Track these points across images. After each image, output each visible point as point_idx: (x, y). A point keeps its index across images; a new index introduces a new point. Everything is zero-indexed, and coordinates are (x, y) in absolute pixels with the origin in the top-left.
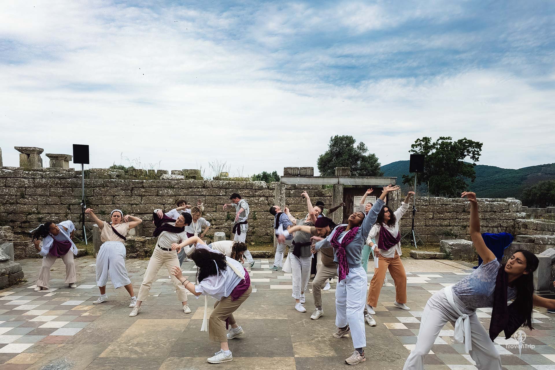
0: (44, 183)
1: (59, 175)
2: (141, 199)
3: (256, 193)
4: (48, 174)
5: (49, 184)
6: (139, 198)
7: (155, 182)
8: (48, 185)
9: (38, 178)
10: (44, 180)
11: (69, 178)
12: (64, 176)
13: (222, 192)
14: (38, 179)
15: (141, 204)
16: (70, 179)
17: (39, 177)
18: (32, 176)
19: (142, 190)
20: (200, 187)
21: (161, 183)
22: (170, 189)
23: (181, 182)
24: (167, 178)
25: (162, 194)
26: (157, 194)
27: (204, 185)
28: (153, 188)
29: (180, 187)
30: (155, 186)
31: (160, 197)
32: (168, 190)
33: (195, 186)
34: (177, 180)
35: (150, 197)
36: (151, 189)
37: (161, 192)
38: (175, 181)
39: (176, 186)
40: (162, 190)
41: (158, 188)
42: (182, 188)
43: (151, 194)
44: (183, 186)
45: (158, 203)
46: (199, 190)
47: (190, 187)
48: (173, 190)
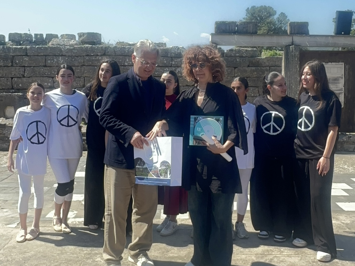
2: (24, 71)
3: (172, 62)
6: (22, 69)
7: (42, 48)
13: (127, 61)
15: (24, 77)
19: (25, 59)
20: (99, 54)
21: (49, 49)
22: (60, 58)
23: (75, 48)
24: (58, 44)
25: (50, 64)
26: (45, 64)
27: (104, 52)
28: (39, 56)
29: (74, 55)
30: (42, 54)
31: (48, 68)
32: (59, 59)
33: (93, 53)
34: (70, 46)
35: (35, 68)
36: (36, 57)
37: (49, 62)
38: (68, 47)
39: (70, 54)
40: (50, 59)
41: (46, 56)
42: (77, 56)
43: (36, 64)
44: (78, 53)
45: (45, 76)
46: (99, 58)
47: (87, 54)
48: (65, 58)
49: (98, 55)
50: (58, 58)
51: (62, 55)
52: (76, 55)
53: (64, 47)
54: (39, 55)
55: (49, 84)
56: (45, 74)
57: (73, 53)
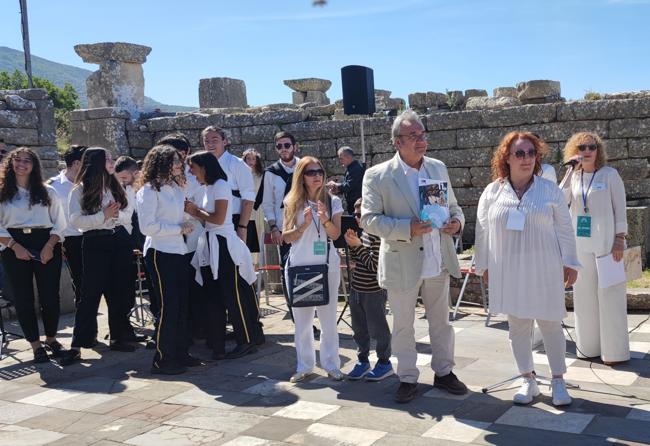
0: (256, 135)
1: (278, 116)
4: (261, 116)
5: (263, 136)
8: (262, 139)
9: (247, 126)
10: (256, 129)
11: (295, 123)
12: (286, 117)
13: (598, 128)
14: (247, 128)
16: (297, 124)
17: (248, 123)
18: (237, 123)
20: (546, 120)
21: (461, 118)
22: (480, 132)
23: (503, 111)
24: (476, 107)
25: (464, 144)
26: (455, 144)
27: (554, 116)
28: (446, 131)
29: (502, 125)
30: (450, 127)
31: (461, 151)
32: (477, 135)
33: (534, 120)
34: (496, 108)
35: (440, 152)
36: (442, 133)
37: (462, 140)
38: (492, 111)
39: (494, 124)
40: (464, 134)
41: (457, 129)
42: (507, 127)
43: (442, 146)
44: (508, 120)
45: (456, 166)
46: (545, 127)
47: (524, 122)
48: (488, 132)
49: (543, 123)
50: (475, 132)
51: (483, 127)
52: (505, 125)
53: (485, 111)
54: (446, 128)
55: (464, 180)
56: (456, 162)
57: (499, 122)
